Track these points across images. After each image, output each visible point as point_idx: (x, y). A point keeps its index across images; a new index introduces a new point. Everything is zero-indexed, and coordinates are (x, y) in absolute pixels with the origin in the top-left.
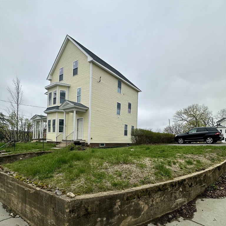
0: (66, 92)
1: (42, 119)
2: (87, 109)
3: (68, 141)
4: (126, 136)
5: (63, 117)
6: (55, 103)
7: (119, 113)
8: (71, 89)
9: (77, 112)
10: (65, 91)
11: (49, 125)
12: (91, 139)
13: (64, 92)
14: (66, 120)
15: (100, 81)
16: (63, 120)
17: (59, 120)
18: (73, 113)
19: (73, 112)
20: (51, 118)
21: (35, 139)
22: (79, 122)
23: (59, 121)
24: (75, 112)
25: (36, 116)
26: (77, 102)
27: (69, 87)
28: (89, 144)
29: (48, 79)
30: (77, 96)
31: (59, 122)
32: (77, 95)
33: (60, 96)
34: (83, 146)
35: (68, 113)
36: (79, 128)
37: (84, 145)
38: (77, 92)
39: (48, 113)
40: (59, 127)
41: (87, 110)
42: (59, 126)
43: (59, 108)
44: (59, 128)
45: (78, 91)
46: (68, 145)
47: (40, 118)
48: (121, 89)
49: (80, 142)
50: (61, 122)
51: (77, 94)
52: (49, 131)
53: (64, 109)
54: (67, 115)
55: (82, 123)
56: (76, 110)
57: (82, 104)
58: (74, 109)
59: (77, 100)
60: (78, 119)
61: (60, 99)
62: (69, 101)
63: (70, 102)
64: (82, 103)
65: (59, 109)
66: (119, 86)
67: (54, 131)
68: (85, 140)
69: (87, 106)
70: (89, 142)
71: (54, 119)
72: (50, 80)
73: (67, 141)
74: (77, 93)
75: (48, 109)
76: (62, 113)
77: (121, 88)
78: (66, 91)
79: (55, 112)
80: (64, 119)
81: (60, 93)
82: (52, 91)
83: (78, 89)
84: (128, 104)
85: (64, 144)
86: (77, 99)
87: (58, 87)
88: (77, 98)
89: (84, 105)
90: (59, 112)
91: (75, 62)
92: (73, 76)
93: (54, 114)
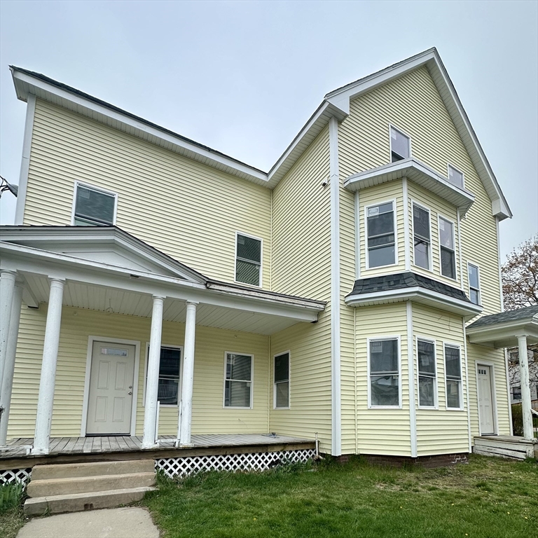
82: (433, 211)
93: (451, 324)
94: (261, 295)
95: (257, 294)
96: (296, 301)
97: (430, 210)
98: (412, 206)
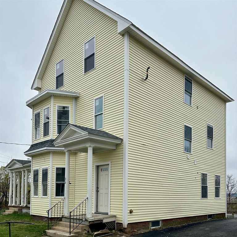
0: (70, 109)
1: (24, 167)
2: (118, 142)
3: (75, 221)
4: (204, 200)
5: (63, 162)
6: (46, 133)
7: (188, 150)
8: (81, 101)
9: (95, 151)
10: (68, 107)
11: (36, 180)
12: (131, 212)
13: (66, 109)
14: (69, 169)
15: (146, 78)
16: (63, 169)
17: (55, 170)
18: (87, 152)
19: (85, 150)
20: (38, 165)
21: (14, 207)
22: (101, 173)
23: (55, 172)
24: (90, 151)
25: (14, 162)
26: (94, 128)
27: (76, 98)
28: (126, 227)
29: (34, 87)
30: (94, 115)
31: (55, 174)
32: (94, 113)
33: (56, 118)
34: (111, 229)
35: (74, 153)
36: (100, 186)
37: (114, 229)
38: (94, 107)
39: (33, 156)
40: (55, 185)
41: (117, 145)
42: (55, 182)
43: (55, 143)
44: (55, 187)
45: (97, 104)
46: (76, 233)
47: (21, 165)
48: (191, 97)
49: (105, 221)
51: (94, 111)
52: (36, 193)
53: (65, 146)
54: (72, 158)
55: (108, 175)
56: (93, 145)
57: (107, 131)
58: (87, 145)
59: (94, 124)
60: (98, 167)
61: (56, 124)
62: (76, 126)
63: (79, 127)
64: (106, 128)
65: (54, 146)
66: (188, 91)
67: (45, 193)
68: (115, 216)
69: (118, 136)
70: (125, 220)
71: (45, 167)
72: (38, 89)
73: (72, 221)
74: (94, 109)
75: (33, 147)
76: (62, 153)
77: (191, 94)
78: (71, 106)
79: (47, 153)
80: (66, 166)
81: (56, 112)
82: (42, 110)
83: (96, 100)
84: (206, 130)
85: (66, 226)
86: (94, 122)
87: (52, 100)
88: (94, 120)
89: (110, 133)
90: (55, 153)
91: (88, 43)
92: (84, 74)
93: (45, 158)
97: (40, 111)
98: (34, 116)
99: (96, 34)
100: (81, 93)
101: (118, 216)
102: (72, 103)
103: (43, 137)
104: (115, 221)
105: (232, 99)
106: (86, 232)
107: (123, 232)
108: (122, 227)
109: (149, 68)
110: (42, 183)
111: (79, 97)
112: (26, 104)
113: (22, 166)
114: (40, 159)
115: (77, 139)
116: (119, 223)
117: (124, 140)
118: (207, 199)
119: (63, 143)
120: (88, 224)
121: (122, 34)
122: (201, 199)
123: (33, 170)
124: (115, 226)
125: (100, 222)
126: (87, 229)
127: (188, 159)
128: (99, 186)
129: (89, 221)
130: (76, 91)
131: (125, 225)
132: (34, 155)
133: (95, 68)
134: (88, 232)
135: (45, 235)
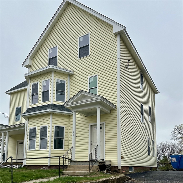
0: (66, 83)
6: (45, 99)
8: (75, 78)
10: (64, 81)
11: (32, 137)
13: (63, 83)
15: (128, 67)
17: (54, 128)
20: (36, 124)
22: (94, 131)
27: (70, 75)
29: (25, 64)
30: (88, 89)
31: (54, 131)
33: (56, 88)
36: (94, 140)
38: (88, 82)
40: (54, 139)
41: (111, 110)
42: (54, 137)
43: (65, 105)
44: (54, 141)
45: (92, 81)
46: (92, 170)
49: (106, 164)
50: (59, 131)
51: (88, 86)
53: (73, 108)
56: (101, 107)
58: (97, 107)
60: (91, 126)
61: (55, 93)
66: (142, 82)
68: (110, 161)
69: (113, 103)
70: (119, 164)
71: (44, 126)
72: (29, 66)
77: (143, 84)
78: (66, 81)
79: (48, 115)
81: (56, 84)
89: (108, 100)
91: (82, 37)
92: (78, 58)
93: (44, 119)
94: (15, 126)
95: (14, 126)
96: (22, 125)
97: (39, 82)
98: (31, 86)
99: (91, 32)
100: (75, 72)
101: (112, 161)
102: (67, 78)
103: (41, 102)
104: (110, 165)
105: (158, 92)
106: (98, 170)
107: (118, 172)
108: (116, 169)
109: (129, 60)
110: (40, 139)
111: (73, 75)
112: (24, 76)
113: (5, 128)
114: (38, 120)
115: (90, 101)
116: (114, 166)
117: (118, 106)
118: (150, 156)
119: (73, 105)
120: (99, 164)
121: (116, 34)
122: (148, 155)
123: (29, 129)
124: (110, 168)
125: (104, 164)
126: (98, 169)
127: (142, 127)
128: (92, 141)
129: (100, 162)
130: (72, 70)
131: (120, 167)
132: (33, 116)
133: (89, 55)
134: (99, 170)
135: (62, 174)
